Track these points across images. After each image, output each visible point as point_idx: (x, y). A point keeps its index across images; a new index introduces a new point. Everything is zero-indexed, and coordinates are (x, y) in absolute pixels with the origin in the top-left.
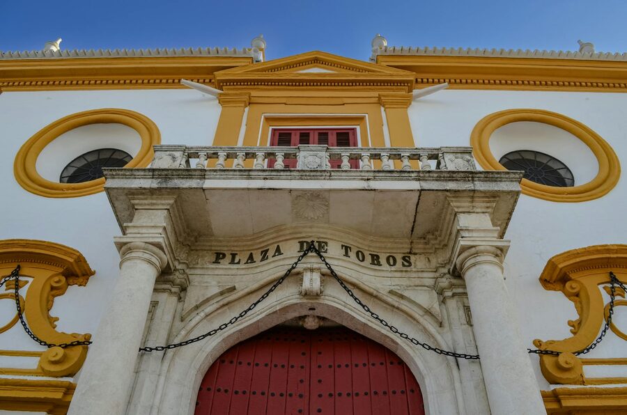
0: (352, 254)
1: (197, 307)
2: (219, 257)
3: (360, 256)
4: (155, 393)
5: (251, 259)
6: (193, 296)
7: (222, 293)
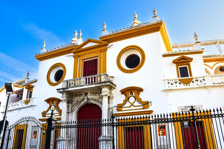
0: (92, 94)
1: (74, 105)
2: (76, 95)
3: (93, 93)
4: (71, 117)
5: (80, 95)
6: (73, 103)
7: (77, 102)
